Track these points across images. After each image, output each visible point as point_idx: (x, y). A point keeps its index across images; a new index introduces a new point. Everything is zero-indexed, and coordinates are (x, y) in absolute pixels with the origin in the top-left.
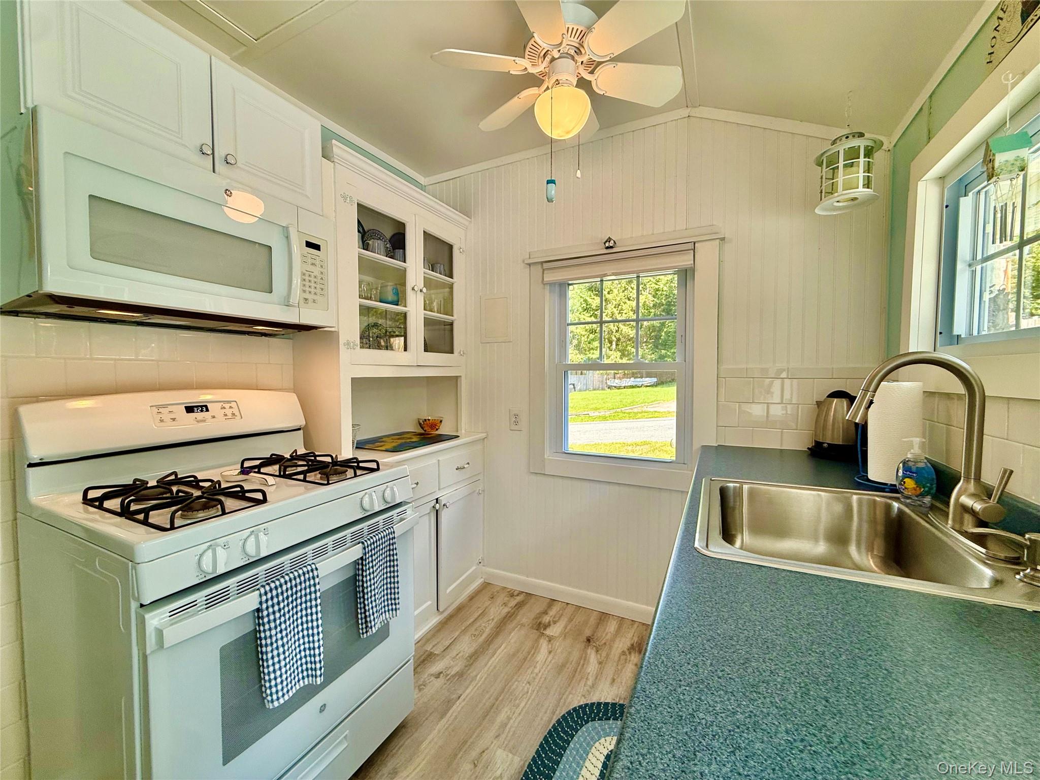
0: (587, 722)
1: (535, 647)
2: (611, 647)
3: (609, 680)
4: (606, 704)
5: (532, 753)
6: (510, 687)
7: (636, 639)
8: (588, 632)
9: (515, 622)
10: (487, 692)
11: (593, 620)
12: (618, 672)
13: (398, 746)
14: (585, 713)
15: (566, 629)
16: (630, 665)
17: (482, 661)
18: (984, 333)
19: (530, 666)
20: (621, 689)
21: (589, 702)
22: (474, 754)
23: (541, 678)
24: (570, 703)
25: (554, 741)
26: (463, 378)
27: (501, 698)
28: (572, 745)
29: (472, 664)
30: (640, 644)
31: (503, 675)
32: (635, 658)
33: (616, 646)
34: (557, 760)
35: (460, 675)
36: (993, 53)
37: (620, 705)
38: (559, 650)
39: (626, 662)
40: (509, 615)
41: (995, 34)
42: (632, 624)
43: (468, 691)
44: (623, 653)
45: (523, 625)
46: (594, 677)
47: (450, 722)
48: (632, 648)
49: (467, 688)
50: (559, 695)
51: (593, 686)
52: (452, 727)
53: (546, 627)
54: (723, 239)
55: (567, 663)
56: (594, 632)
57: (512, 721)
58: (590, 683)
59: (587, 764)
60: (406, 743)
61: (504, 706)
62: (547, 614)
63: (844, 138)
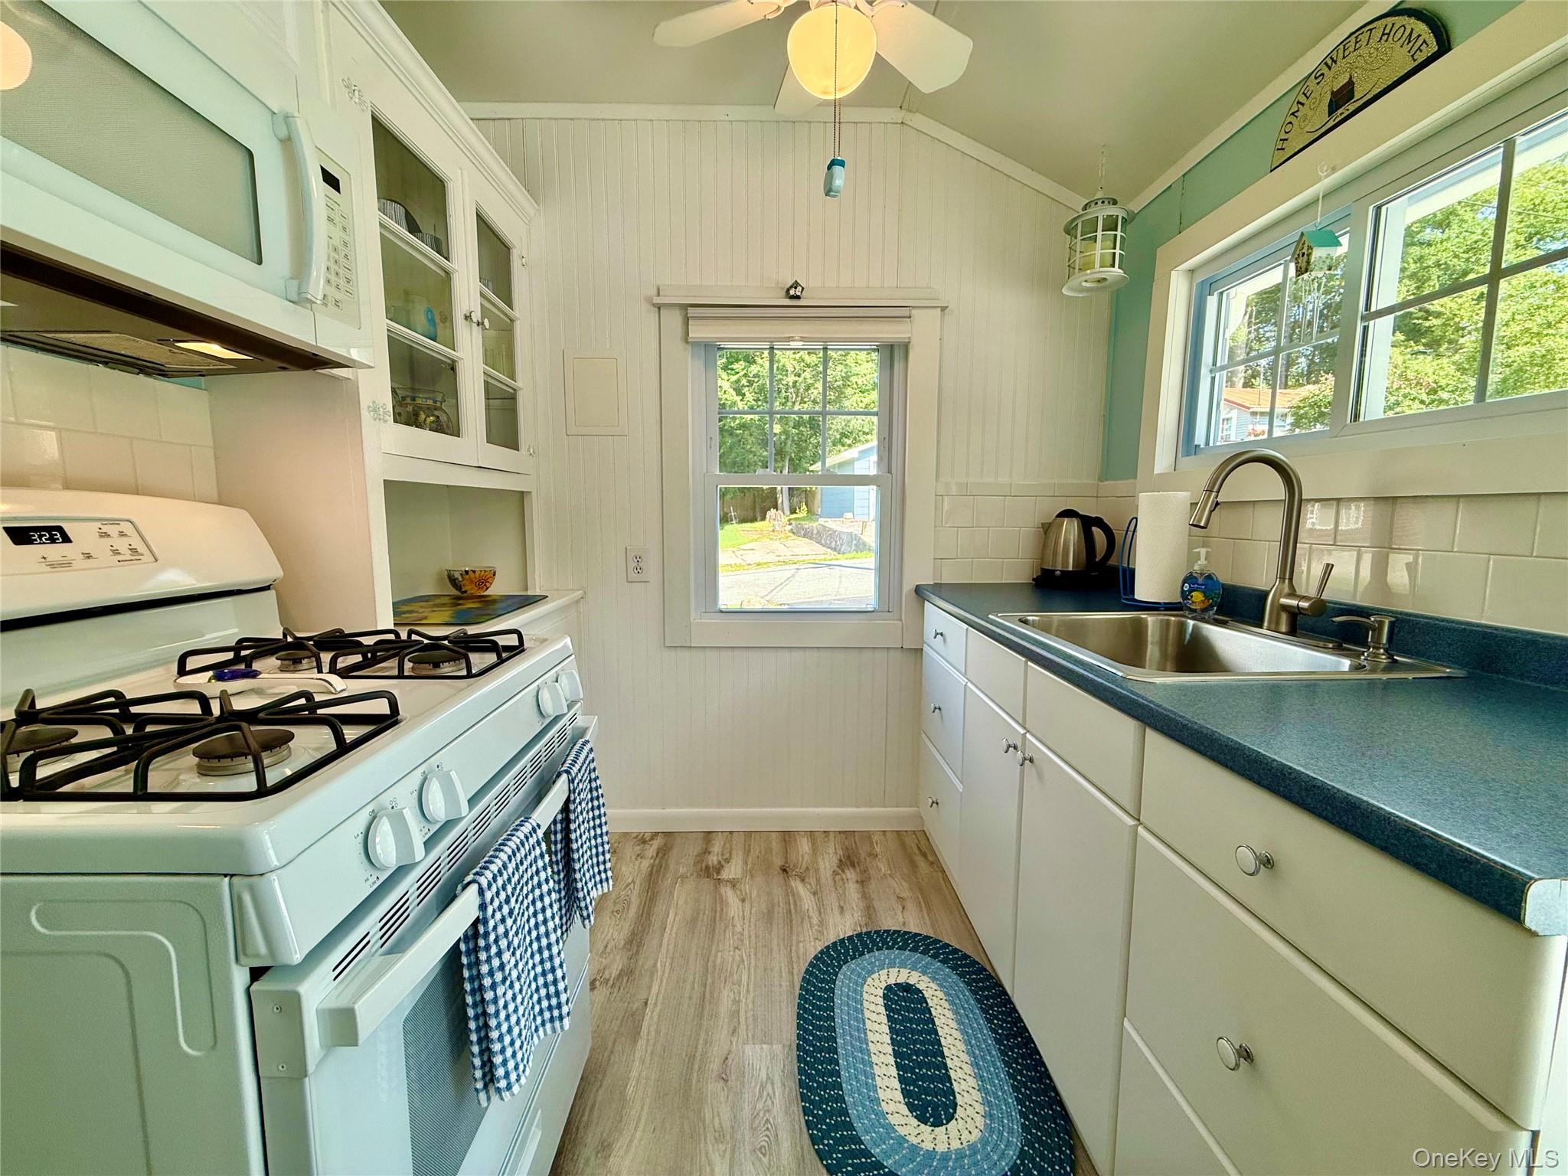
0: (840, 968)
1: (720, 902)
2: (817, 870)
3: (836, 911)
4: (850, 938)
5: (794, 1031)
6: (714, 962)
7: (840, 852)
8: (778, 862)
9: (670, 876)
10: (685, 981)
11: (776, 844)
12: (842, 896)
13: (588, 1109)
14: (832, 958)
15: (747, 863)
16: (851, 883)
17: (651, 942)
18: (1218, 444)
19: (726, 927)
20: (855, 915)
21: (829, 943)
22: (715, 1065)
23: (750, 937)
24: (805, 954)
25: (813, 1005)
26: (534, 495)
27: (710, 980)
28: (837, 1001)
29: (637, 952)
30: (849, 857)
31: (694, 951)
32: (851, 874)
33: (822, 866)
34: (829, 1025)
35: (628, 973)
36: (1286, 140)
37: (866, 933)
38: (754, 894)
39: (844, 883)
40: (655, 869)
41: (1292, 119)
42: (826, 837)
43: (655, 990)
44: (835, 873)
45: (684, 877)
46: (817, 913)
47: (652, 1042)
48: (841, 865)
49: (650, 988)
50: (786, 949)
51: (821, 923)
52: (659, 1047)
53: (719, 868)
54: (943, 309)
55: (773, 906)
56: (786, 858)
57: (743, 1005)
58: (815, 921)
59: (867, 1014)
60: (599, 1098)
61: (720, 989)
62: (709, 853)
63: (1100, 202)
